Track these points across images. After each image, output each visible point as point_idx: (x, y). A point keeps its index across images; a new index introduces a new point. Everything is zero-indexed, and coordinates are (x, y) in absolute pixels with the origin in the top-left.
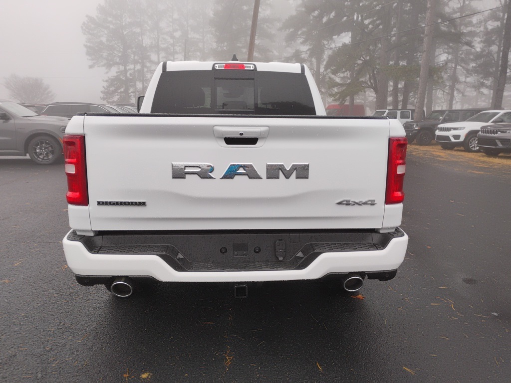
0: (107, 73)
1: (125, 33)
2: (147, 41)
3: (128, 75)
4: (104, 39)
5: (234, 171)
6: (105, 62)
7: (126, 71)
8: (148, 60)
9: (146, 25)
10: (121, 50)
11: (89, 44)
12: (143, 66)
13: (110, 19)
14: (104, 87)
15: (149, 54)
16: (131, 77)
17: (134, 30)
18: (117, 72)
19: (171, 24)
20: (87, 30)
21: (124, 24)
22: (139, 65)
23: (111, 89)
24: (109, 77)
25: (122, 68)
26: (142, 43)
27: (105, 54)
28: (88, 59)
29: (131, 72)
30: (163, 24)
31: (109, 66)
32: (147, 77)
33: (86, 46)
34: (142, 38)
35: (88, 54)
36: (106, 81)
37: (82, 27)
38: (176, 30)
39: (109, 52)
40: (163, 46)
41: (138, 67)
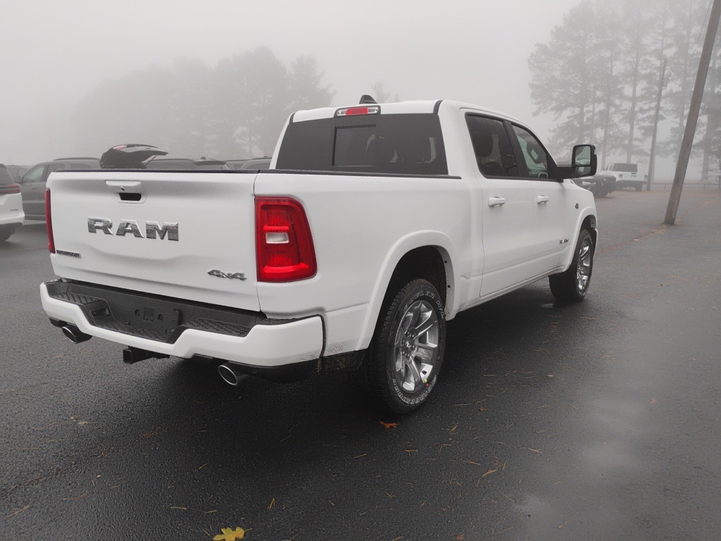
0: (556, 119)
1: (587, 61)
2: (618, 68)
3: (585, 120)
4: (557, 74)
5: (123, 228)
6: (554, 104)
7: (582, 114)
8: (618, 96)
9: (620, 45)
10: (579, 85)
11: (535, 83)
12: (610, 104)
13: (568, 44)
14: (548, 139)
15: (619, 86)
16: (588, 123)
17: (602, 55)
18: (569, 117)
19: (661, 38)
20: (536, 64)
21: (587, 47)
22: (602, 104)
23: (558, 141)
24: (558, 125)
25: (577, 110)
26: (611, 72)
27: (555, 95)
28: (532, 103)
29: (588, 115)
30: (648, 40)
31: (559, 109)
32: (613, 121)
33: (532, 86)
34: (611, 64)
35: (534, 96)
36: (554, 131)
37: (529, 61)
38: (669, 46)
39: (562, 91)
40: (643, 72)
41: (601, 107)
